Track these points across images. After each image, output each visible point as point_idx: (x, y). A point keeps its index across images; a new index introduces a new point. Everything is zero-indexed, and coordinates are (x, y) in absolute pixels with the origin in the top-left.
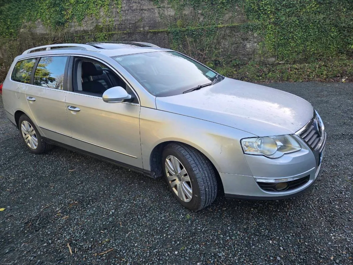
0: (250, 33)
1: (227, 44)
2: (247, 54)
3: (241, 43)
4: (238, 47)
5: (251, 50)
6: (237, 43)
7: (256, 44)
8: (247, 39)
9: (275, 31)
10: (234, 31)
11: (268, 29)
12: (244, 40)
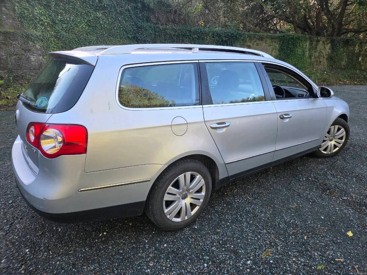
0: (31, 43)
1: (4, 54)
2: (33, 68)
3: (23, 54)
4: (20, 59)
5: (36, 64)
6: (17, 55)
7: (41, 58)
8: (29, 50)
9: (59, 46)
10: (10, 38)
11: (51, 42)
12: (25, 51)
